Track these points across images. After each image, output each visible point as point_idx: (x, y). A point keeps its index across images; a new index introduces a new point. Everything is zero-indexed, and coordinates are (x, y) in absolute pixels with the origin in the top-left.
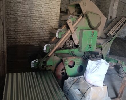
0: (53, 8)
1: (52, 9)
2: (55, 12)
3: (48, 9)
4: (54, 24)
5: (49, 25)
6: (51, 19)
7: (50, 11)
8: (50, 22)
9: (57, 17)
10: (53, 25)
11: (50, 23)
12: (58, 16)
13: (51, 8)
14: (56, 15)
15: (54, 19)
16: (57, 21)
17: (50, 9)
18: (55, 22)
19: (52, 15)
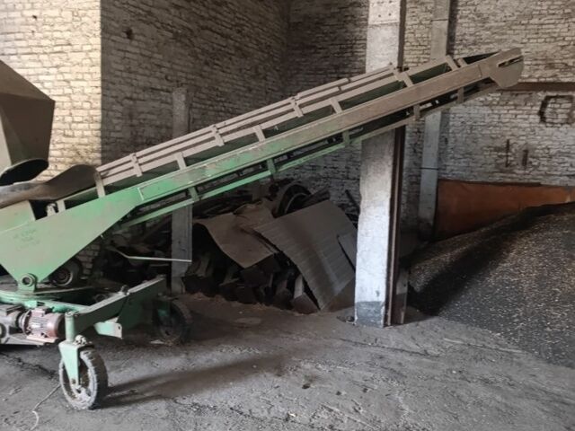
0: (77, 80)
1: (72, 83)
2: (84, 94)
3: (60, 84)
4: (85, 140)
5: (67, 146)
6: (73, 122)
7: (68, 91)
8: (70, 133)
9: (92, 112)
10: (80, 144)
11: (68, 136)
12: (95, 109)
13: (68, 81)
14: (87, 105)
15: (80, 119)
16: (92, 126)
17: (65, 83)
18: (86, 133)
19: (76, 104)
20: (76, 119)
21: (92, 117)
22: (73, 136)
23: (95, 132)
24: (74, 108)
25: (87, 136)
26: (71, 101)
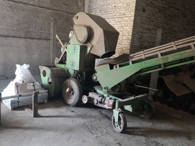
0: (125, 26)
1: (124, 27)
2: (127, 31)
3: (120, 27)
4: (125, 46)
5: (119, 47)
6: (122, 40)
7: (122, 30)
8: (121, 43)
9: (129, 37)
10: (123, 47)
11: (120, 44)
12: (130, 35)
13: (122, 27)
14: (127, 34)
15: (125, 39)
16: (128, 41)
17: (121, 27)
18: (126, 43)
19: (124, 34)
20: (123, 39)
21: (128, 38)
22: (122, 44)
23: (129, 43)
24: (123, 35)
25: (126, 45)
26: (123, 33)
